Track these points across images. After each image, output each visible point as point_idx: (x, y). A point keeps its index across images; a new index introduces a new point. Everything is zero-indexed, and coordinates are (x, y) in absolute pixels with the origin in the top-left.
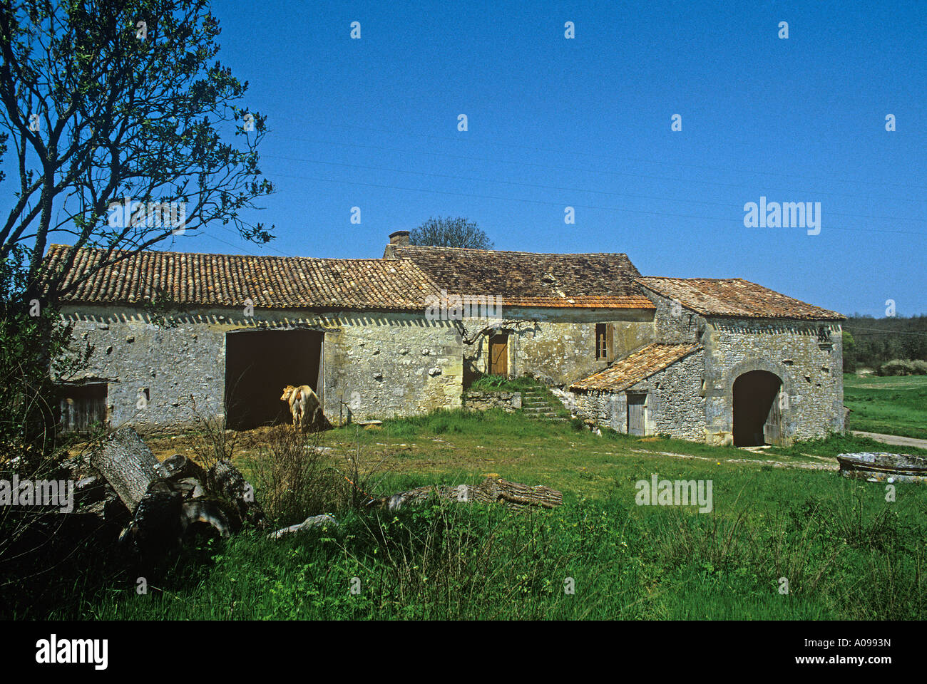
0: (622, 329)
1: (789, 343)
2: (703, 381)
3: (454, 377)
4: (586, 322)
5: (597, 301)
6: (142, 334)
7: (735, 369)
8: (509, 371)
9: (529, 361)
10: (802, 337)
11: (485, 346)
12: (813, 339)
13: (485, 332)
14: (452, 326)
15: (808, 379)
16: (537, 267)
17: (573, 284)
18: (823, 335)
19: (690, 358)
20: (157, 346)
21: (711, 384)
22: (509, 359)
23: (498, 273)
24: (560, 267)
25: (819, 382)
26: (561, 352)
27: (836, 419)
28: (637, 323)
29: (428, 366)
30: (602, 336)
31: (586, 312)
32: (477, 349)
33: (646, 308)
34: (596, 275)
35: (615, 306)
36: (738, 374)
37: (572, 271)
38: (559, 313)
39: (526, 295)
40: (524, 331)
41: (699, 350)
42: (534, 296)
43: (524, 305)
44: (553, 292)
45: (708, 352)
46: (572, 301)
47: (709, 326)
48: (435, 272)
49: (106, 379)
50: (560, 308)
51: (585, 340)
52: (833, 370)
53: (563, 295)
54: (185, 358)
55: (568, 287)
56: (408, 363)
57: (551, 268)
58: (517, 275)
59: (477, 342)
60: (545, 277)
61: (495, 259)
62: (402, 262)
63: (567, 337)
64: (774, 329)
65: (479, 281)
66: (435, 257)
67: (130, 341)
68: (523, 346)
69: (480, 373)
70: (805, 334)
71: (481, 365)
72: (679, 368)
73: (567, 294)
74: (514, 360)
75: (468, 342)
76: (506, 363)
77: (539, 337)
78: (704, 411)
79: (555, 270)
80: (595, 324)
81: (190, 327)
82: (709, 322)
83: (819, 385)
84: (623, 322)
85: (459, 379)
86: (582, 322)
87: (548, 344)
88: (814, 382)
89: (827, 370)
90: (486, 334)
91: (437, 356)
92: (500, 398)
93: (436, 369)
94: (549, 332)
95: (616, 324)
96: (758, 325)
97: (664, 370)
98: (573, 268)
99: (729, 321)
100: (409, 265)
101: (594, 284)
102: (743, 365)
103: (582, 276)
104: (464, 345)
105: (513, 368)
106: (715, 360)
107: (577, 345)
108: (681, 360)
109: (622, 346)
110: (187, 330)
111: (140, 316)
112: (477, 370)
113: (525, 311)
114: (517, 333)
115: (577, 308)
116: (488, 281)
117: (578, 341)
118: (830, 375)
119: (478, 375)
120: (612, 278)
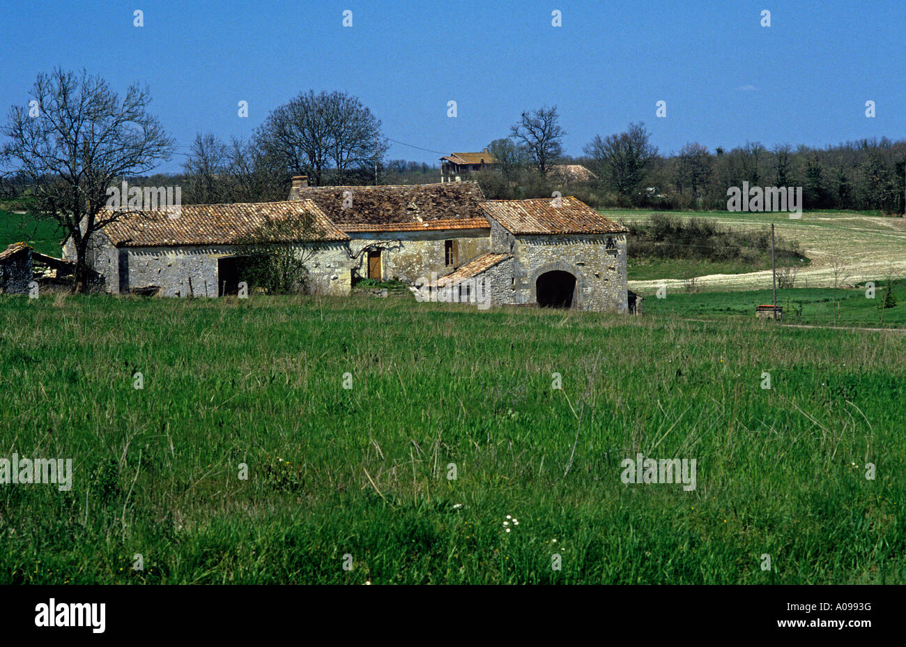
0: (465, 243)
1: (582, 250)
2: (513, 279)
3: (345, 280)
4: (437, 240)
5: (446, 224)
6: (175, 261)
7: (538, 270)
8: (382, 276)
9: (396, 268)
10: (592, 246)
11: (365, 260)
12: (602, 247)
13: (365, 250)
14: (344, 249)
15: (597, 276)
16: (403, 198)
17: (430, 211)
18: (610, 243)
19: (503, 263)
20: (183, 268)
21: (519, 281)
22: (382, 268)
23: (373, 204)
24: (421, 196)
25: (606, 278)
26: (419, 262)
27: (621, 304)
28: (476, 239)
29: (330, 274)
30: (450, 249)
31: (437, 233)
32: (359, 262)
33: (483, 228)
34: (449, 202)
35: (459, 227)
36: (540, 274)
37: (431, 200)
38: (417, 234)
39: (394, 222)
40: (392, 248)
41: (510, 258)
42: (399, 222)
43: (391, 230)
44: (414, 218)
45: (517, 260)
46: (427, 225)
47: (517, 242)
48: (328, 208)
49: (159, 287)
50: (418, 231)
51: (437, 252)
52: (619, 268)
53: (421, 220)
54: (197, 274)
55: (426, 214)
56: (318, 272)
57: (414, 198)
58: (388, 206)
59: (359, 257)
60: (409, 206)
61: (371, 193)
62: (305, 203)
63: (423, 251)
64: (569, 241)
65: (360, 212)
66: (327, 195)
67: (170, 266)
68: (392, 258)
69: (362, 278)
70: (594, 244)
71: (363, 272)
72: (495, 271)
73: (424, 219)
74: (385, 268)
75: (353, 258)
76: (380, 271)
77: (403, 251)
78: (515, 299)
79: (417, 200)
80: (444, 241)
81: (199, 257)
82: (518, 239)
83: (607, 280)
84: (466, 238)
85: (349, 281)
86: (434, 239)
87: (409, 257)
88: (602, 278)
89: (613, 269)
90: (365, 251)
91: (335, 268)
92: (374, 293)
93: (335, 275)
94: (410, 248)
95: (460, 240)
96: (556, 239)
97: (484, 272)
98: (432, 197)
99: (533, 237)
100: (311, 206)
101: (446, 210)
102: (544, 268)
103: (438, 203)
104: (351, 259)
105: (385, 274)
106: (522, 265)
107: (431, 257)
108: (496, 265)
109: (465, 256)
110: (197, 259)
111: (173, 251)
112: (359, 276)
113: (392, 234)
114: (387, 249)
115: (430, 230)
116: (367, 212)
117: (432, 254)
118: (616, 272)
119: (360, 279)
120: (461, 203)
